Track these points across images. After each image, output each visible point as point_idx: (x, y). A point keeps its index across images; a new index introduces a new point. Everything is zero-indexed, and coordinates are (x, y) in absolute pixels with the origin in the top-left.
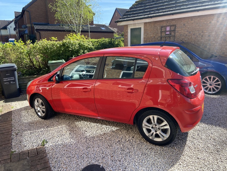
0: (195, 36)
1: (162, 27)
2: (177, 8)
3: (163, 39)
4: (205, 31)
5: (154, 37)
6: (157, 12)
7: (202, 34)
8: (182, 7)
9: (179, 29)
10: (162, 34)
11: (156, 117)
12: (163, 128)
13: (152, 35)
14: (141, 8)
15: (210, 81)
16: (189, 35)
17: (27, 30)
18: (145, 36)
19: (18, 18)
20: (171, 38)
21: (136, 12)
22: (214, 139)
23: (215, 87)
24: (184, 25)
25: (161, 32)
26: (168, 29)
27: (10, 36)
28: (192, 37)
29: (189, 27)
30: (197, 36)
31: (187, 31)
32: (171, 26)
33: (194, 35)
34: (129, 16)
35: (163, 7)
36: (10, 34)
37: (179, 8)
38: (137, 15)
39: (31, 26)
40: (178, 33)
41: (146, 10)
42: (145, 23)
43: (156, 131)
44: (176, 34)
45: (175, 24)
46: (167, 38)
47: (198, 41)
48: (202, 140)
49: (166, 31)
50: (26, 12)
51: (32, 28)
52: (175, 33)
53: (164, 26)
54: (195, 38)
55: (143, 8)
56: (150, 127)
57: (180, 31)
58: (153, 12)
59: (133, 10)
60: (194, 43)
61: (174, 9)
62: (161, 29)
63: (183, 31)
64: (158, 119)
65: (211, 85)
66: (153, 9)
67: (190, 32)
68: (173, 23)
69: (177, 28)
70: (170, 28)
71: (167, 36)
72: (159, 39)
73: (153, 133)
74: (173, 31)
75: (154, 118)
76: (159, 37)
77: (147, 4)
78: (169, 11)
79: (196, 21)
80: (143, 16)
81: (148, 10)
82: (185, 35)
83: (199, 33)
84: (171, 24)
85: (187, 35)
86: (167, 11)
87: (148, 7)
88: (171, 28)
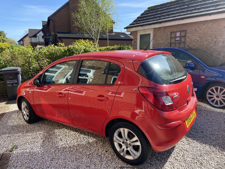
0: (207, 43)
1: (172, 33)
2: (188, 13)
3: (173, 45)
4: (218, 37)
5: (163, 43)
6: (167, 17)
7: (215, 40)
8: (194, 11)
9: (190, 35)
10: (172, 40)
11: (126, 130)
12: (133, 144)
13: (161, 42)
14: (152, 14)
15: (217, 92)
16: (200, 41)
17: (51, 38)
18: (154, 42)
19: (45, 27)
20: (181, 44)
21: (147, 18)
22: (201, 163)
23: (222, 99)
24: (195, 30)
25: (171, 38)
26: (178, 34)
27: (39, 43)
28: (204, 43)
29: (200, 32)
30: (210, 43)
31: (199, 37)
32: (181, 32)
33: (206, 41)
34: (139, 22)
35: (174, 11)
36: (39, 42)
37: (190, 12)
38: (146, 21)
39: (55, 34)
40: (188, 39)
41: (157, 16)
42: (155, 29)
43: (127, 148)
44: (187, 40)
45: (186, 29)
46: (176, 44)
47: (211, 48)
48: (185, 163)
49: (176, 37)
50: (51, 21)
51: (56, 36)
52: (185, 39)
53: (174, 32)
54: (208, 44)
55: (154, 14)
56: (121, 142)
57: (191, 37)
58: (162, 18)
59: (144, 16)
60: (206, 49)
61: (185, 13)
62: (171, 35)
63: (194, 37)
64: (129, 133)
65: (218, 97)
66: (164, 14)
67: (201, 38)
68: (184, 28)
69: (187, 33)
70: (180, 34)
71: (177, 42)
72: (169, 45)
73: (124, 149)
74: (183, 36)
75: (125, 131)
76: (168, 43)
77: (159, 10)
78: (179, 16)
79: (208, 26)
80: (152, 22)
81: (158, 16)
82: (196, 41)
83: (211, 38)
84: (182, 30)
85: (198, 41)
86: (178, 16)
87: (159, 12)
88: (182, 33)
